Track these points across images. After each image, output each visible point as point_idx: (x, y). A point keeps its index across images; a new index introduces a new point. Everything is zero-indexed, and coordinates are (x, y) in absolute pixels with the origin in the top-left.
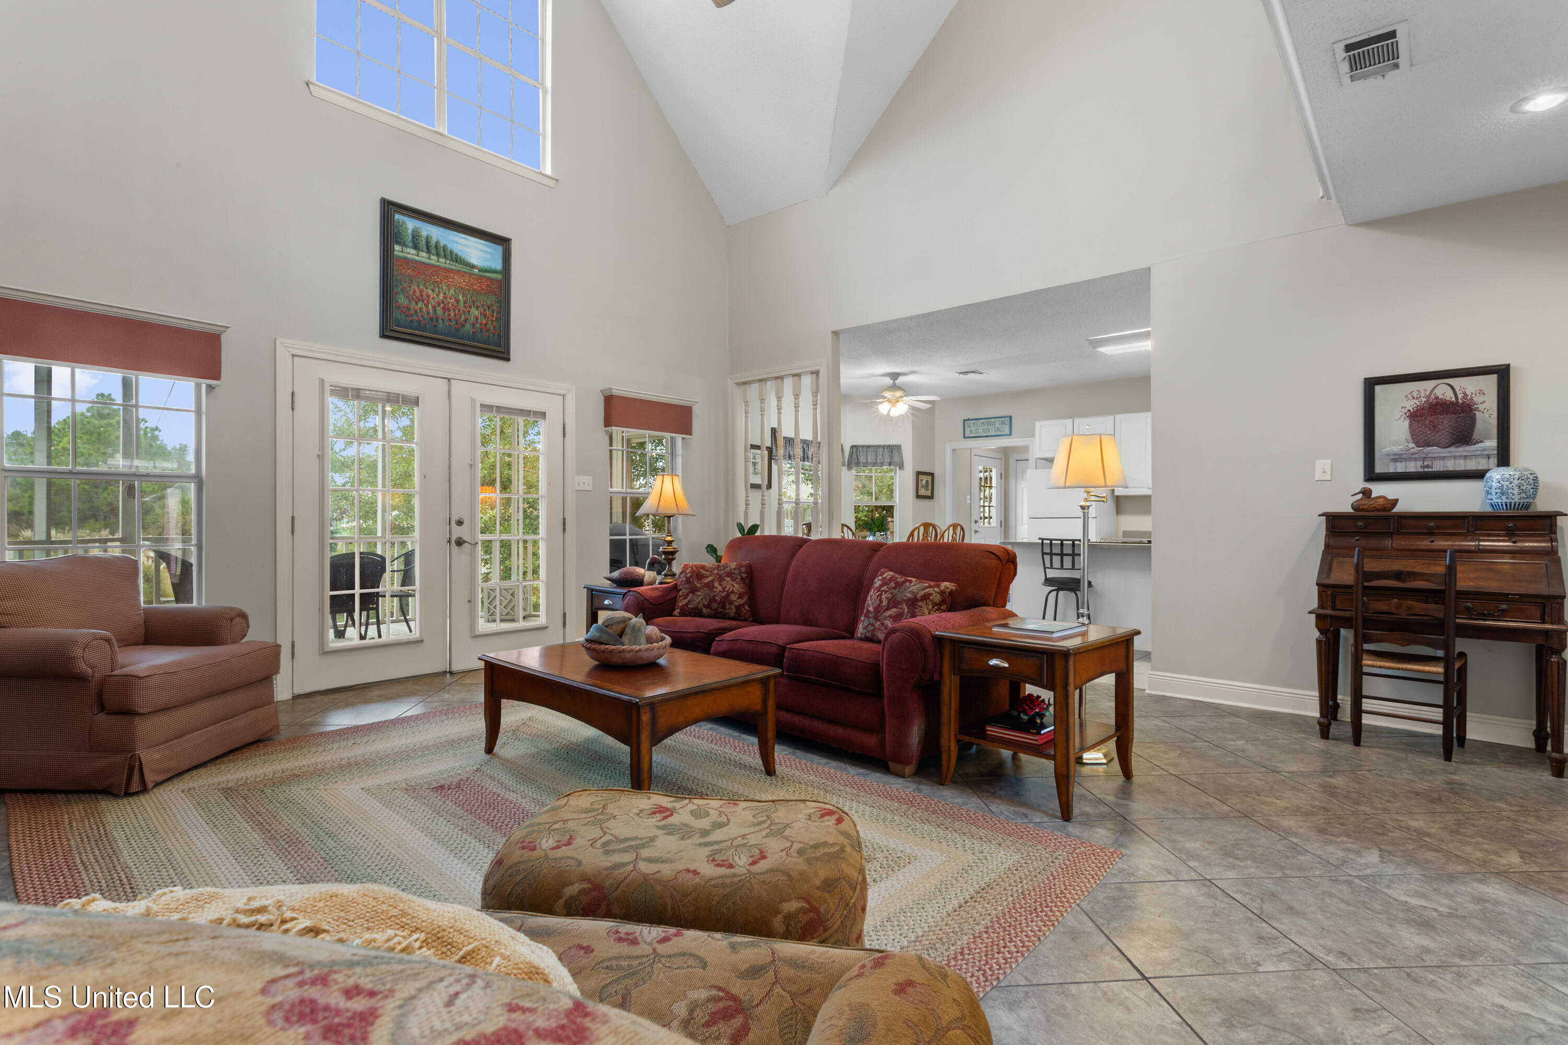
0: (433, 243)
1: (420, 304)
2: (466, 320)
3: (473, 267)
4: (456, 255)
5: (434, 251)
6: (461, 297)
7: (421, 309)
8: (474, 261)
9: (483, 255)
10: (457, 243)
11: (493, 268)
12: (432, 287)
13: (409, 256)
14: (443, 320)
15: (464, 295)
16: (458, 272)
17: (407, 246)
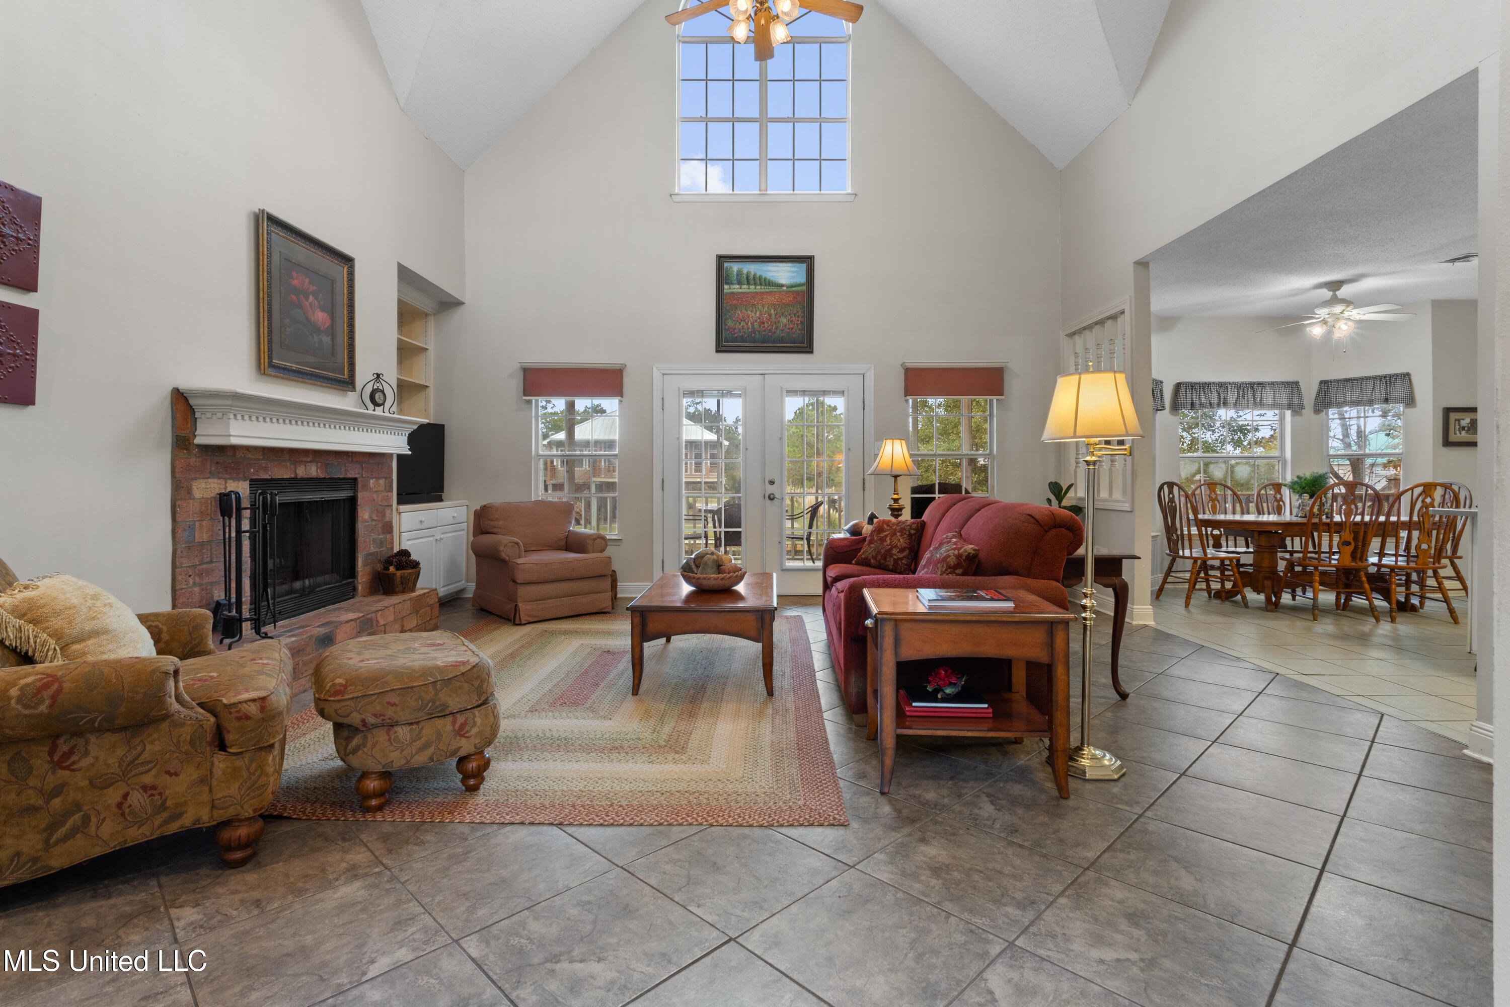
0: (752, 276)
1: (742, 323)
2: (776, 328)
3: (782, 286)
4: (769, 281)
5: (752, 282)
6: (772, 311)
7: (743, 326)
8: (783, 281)
9: (790, 274)
10: (770, 271)
11: (799, 282)
12: (751, 308)
13: (735, 291)
14: (759, 332)
15: (775, 310)
16: (770, 293)
17: (732, 284)
